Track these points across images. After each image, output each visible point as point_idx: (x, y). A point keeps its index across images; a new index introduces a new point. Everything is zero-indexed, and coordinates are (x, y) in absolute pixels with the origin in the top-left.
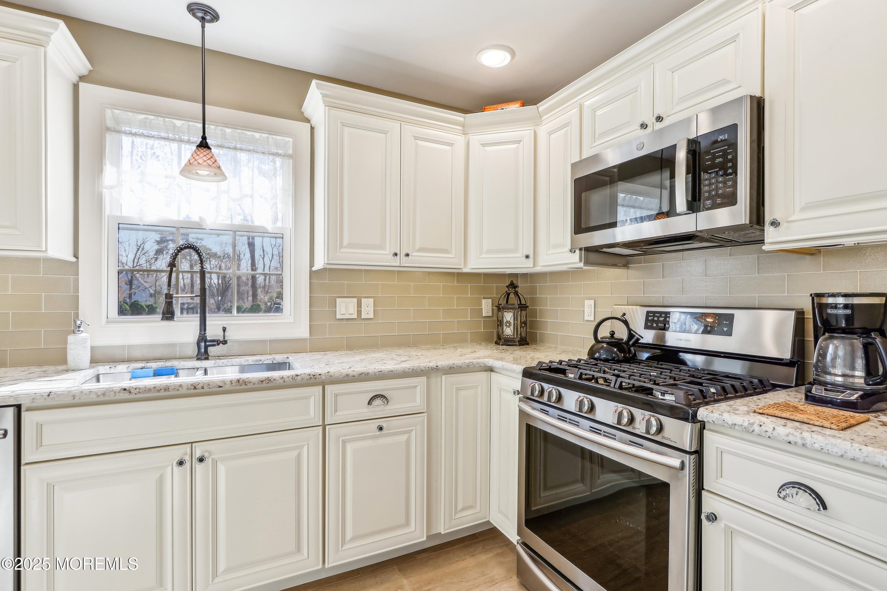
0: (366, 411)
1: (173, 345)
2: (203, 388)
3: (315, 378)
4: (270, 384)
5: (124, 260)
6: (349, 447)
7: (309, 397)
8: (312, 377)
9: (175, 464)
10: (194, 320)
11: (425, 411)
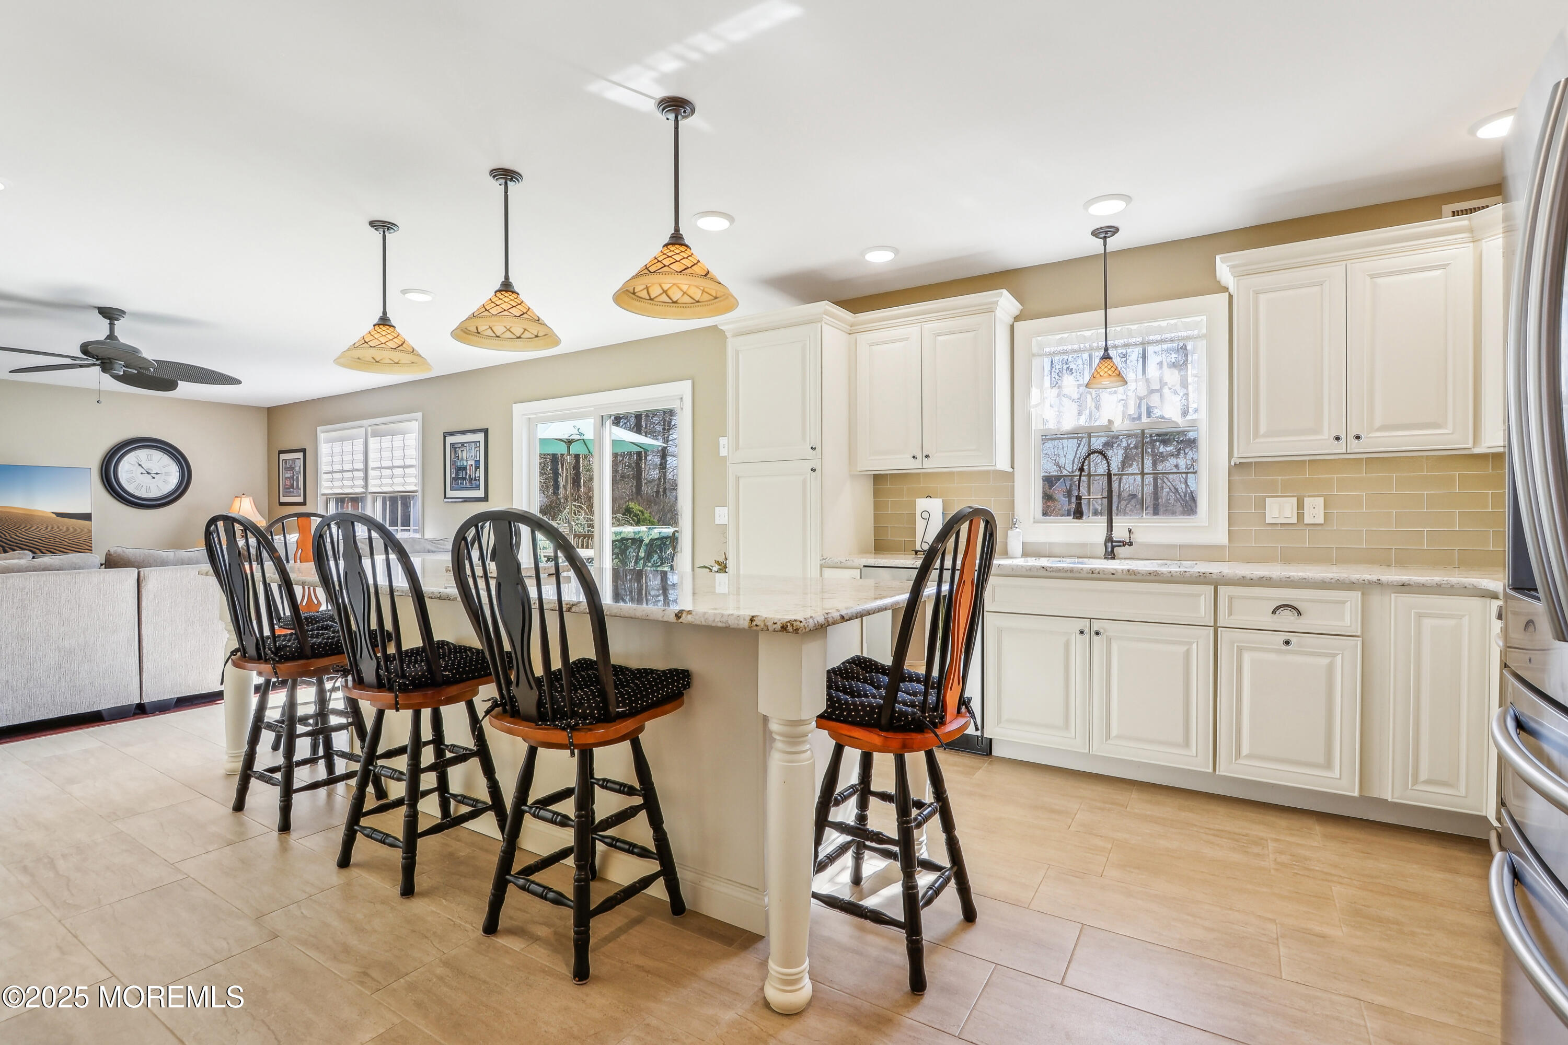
0: (1268, 620)
1: (1084, 545)
2: (1099, 573)
3: (1205, 577)
4: (1156, 578)
5: (1062, 461)
6: (1247, 657)
7: (1200, 595)
8: (1202, 575)
9: (1077, 632)
10: (1102, 521)
11: (1359, 634)
